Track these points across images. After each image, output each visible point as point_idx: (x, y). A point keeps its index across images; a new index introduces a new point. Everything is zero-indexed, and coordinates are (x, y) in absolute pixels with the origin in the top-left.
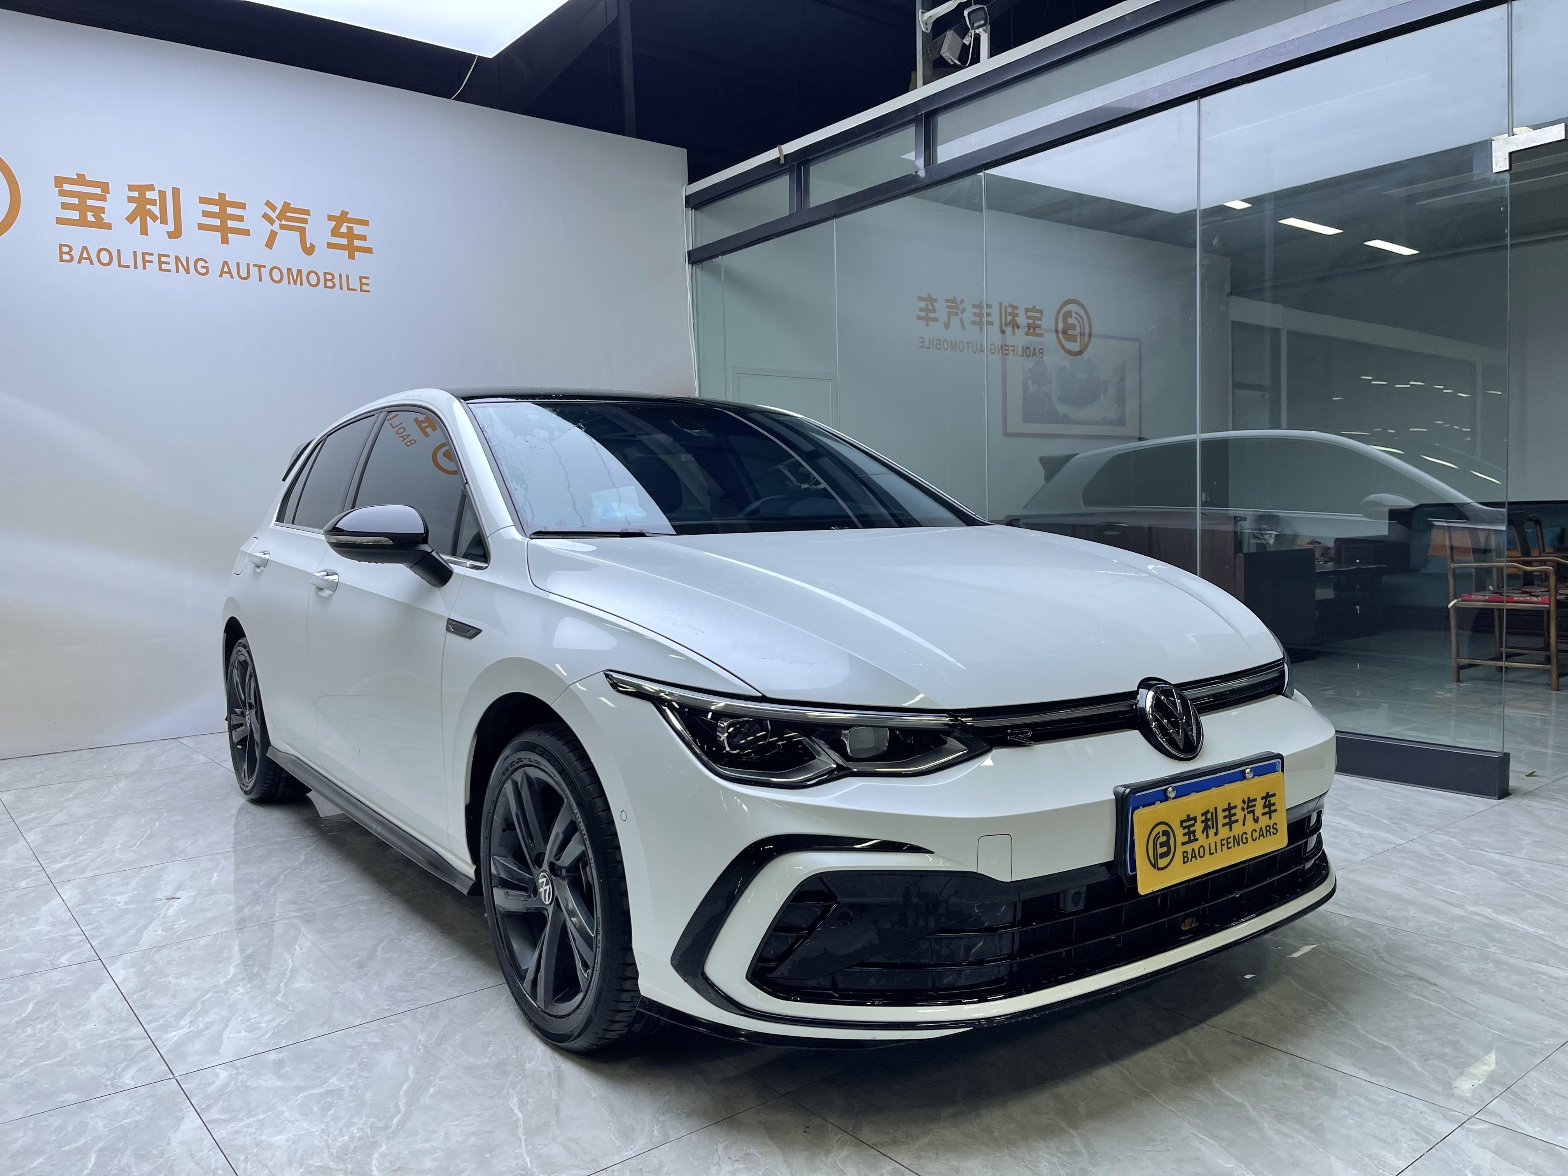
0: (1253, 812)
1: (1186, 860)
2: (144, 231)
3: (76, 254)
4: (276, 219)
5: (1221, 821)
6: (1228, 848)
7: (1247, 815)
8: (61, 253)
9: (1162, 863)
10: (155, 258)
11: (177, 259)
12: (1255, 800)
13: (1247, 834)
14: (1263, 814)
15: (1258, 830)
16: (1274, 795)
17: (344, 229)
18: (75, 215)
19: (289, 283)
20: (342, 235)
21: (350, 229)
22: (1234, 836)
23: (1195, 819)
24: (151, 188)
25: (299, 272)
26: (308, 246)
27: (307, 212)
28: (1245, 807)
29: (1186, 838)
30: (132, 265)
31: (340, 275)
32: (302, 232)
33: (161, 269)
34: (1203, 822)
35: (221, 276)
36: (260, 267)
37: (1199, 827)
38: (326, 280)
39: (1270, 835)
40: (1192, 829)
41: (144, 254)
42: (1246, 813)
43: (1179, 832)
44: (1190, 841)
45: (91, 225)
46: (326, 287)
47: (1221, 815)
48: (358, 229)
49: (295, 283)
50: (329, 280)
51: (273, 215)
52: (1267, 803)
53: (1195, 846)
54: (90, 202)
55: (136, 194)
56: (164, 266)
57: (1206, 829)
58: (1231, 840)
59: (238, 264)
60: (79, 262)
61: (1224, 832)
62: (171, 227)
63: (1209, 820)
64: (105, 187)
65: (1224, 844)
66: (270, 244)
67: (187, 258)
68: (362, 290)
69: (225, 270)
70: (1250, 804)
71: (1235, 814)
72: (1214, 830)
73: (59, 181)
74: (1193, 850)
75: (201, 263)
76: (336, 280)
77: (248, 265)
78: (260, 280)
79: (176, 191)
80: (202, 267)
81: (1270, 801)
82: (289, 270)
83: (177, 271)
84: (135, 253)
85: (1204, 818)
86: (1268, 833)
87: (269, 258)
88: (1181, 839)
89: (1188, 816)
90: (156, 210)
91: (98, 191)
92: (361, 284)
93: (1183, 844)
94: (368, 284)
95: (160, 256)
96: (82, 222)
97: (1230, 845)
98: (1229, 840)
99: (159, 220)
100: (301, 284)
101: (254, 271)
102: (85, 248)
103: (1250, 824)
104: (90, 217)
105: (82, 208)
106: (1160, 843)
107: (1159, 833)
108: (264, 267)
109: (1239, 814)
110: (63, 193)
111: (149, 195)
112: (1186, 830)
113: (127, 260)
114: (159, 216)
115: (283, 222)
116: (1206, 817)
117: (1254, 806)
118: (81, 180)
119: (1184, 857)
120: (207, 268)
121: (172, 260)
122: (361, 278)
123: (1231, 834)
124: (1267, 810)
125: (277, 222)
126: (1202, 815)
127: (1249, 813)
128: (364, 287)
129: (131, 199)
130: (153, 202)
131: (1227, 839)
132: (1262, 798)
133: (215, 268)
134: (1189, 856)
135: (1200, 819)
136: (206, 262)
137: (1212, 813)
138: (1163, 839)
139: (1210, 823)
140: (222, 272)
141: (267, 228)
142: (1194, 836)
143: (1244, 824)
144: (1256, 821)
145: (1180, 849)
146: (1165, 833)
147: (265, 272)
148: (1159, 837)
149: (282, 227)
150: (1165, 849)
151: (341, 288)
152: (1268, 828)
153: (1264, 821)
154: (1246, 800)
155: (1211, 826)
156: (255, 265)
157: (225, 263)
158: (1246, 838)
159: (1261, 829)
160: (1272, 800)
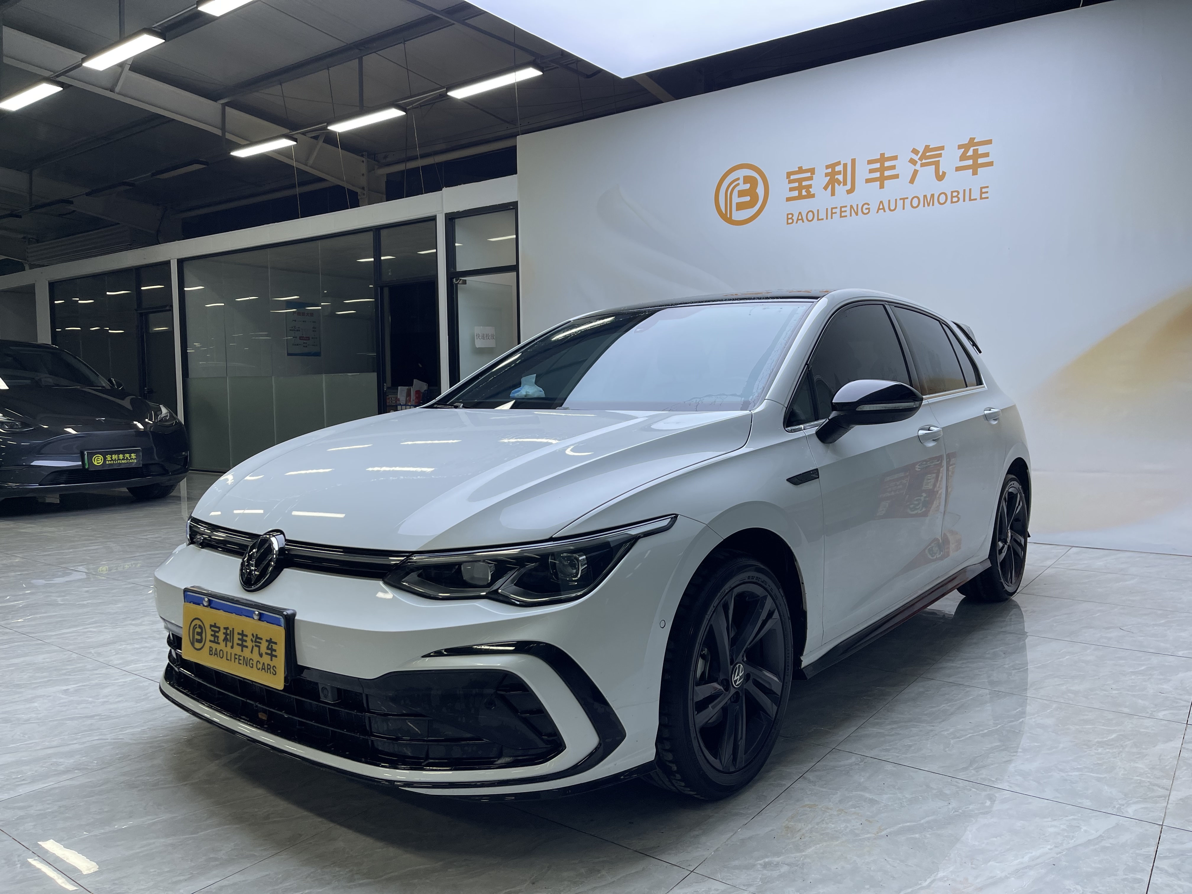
0: (259, 647)
1: (211, 653)
2: (833, 194)
3: (795, 218)
4: (918, 161)
5: (236, 641)
6: (240, 663)
7: (255, 648)
8: (788, 219)
9: (198, 645)
10: (838, 210)
11: (851, 207)
12: (261, 639)
13: (253, 661)
14: (267, 654)
15: (262, 664)
16: (276, 643)
17: (970, 153)
18: (796, 193)
19: (924, 206)
20: (969, 158)
21: (976, 151)
22: (244, 657)
23: (219, 628)
24: (839, 163)
25: (933, 196)
26: (941, 174)
27: (942, 148)
28: (254, 639)
29: (212, 638)
30: (825, 218)
31: (964, 190)
32: (937, 164)
33: (841, 217)
34: (224, 633)
35: (877, 212)
36: (904, 199)
37: (221, 636)
38: (952, 197)
39: (270, 673)
40: (217, 634)
41: (832, 209)
42: (254, 646)
43: (209, 632)
44: (214, 642)
45: (805, 197)
46: (952, 202)
47: (236, 637)
48: (982, 150)
49: (928, 205)
50: (955, 197)
51: (916, 158)
52: (270, 647)
53: (219, 647)
54: (804, 183)
55: (830, 170)
56: (843, 214)
57: (226, 639)
58: (242, 658)
59: (889, 201)
60: (797, 223)
61: (237, 650)
62: (849, 187)
63: (228, 634)
64: (812, 171)
65: (237, 658)
66: (912, 181)
67: (857, 205)
68: (981, 198)
69: (881, 207)
70: (258, 640)
71: (246, 641)
72: (231, 644)
73: (789, 174)
74: (216, 649)
75: (866, 206)
76: (961, 196)
77: (896, 200)
78: (904, 209)
79: (853, 161)
80: (866, 209)
81: (272, 646)
82: (925, 196)
83: (851, 216)
84: (827, 209)
85: (225, 631)
86: (269, 670)
87: (910, 191)
88: (209, 637)
89: (215, 624)
90: (840, 177)
91: (809, 174)
92: (982, 193)
93: (211, 641)
94: (987, 192)
95: (841, 207)
96: (800, 197)
97: (241, 662)
98: (240, 658)
99: (842, 184)
100: (933, 205)
101: (900, 203)
102: (800, 213)
103: (255, 657)
104: (804, 193)
105: (800, 188)
106: (197, 632)
107: (196, 625)
108: (907, 198)
109: (249, 644)
110: (790, 182)
111: (838, 168)
112: (213, 633)
113: (822, 215)
114: (842, 181)
115: (924, 161)
116: (226, 631)
117: (260, 643)
118: (801, 170)
119: (210, 651)
120: (869, 209)
121: (848, 209)
122: (981, 188)
123: (242, 654)
124: (269, 652)
125: (919, 162)
126: (225, 628)
127: (256, 646)
128: (984, 196)
129: (827, 175)
130: (839, 173)
131: (240, 656)
132: (267, 641)
133: (874, 207)
134: (214, 651)
135: (222, 631)
136: (868, 205)
137: (230, 631)
138: (198, 630)
139: (228, 637)
140: (879, 209)
141: (912, 168)
142: (218, 640)
143: (252, 652)
144: (261, 655)
145: (208, 644)
146: (200, 627)
147: (907, 202)
148: (196, 628)
149: (923, 165)
150: (199, 637)
151: (964, 201)
152: (269, 667)
153: (266, 659)
154: (255, 635)
155: (229, 639)
156: (901, 199)
157: (881, 202)
158: (252, 664)
159: (264, 664)
160: (274, 647)
